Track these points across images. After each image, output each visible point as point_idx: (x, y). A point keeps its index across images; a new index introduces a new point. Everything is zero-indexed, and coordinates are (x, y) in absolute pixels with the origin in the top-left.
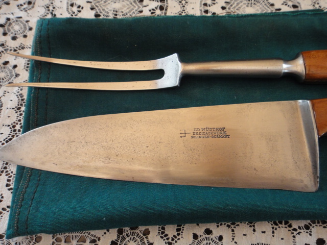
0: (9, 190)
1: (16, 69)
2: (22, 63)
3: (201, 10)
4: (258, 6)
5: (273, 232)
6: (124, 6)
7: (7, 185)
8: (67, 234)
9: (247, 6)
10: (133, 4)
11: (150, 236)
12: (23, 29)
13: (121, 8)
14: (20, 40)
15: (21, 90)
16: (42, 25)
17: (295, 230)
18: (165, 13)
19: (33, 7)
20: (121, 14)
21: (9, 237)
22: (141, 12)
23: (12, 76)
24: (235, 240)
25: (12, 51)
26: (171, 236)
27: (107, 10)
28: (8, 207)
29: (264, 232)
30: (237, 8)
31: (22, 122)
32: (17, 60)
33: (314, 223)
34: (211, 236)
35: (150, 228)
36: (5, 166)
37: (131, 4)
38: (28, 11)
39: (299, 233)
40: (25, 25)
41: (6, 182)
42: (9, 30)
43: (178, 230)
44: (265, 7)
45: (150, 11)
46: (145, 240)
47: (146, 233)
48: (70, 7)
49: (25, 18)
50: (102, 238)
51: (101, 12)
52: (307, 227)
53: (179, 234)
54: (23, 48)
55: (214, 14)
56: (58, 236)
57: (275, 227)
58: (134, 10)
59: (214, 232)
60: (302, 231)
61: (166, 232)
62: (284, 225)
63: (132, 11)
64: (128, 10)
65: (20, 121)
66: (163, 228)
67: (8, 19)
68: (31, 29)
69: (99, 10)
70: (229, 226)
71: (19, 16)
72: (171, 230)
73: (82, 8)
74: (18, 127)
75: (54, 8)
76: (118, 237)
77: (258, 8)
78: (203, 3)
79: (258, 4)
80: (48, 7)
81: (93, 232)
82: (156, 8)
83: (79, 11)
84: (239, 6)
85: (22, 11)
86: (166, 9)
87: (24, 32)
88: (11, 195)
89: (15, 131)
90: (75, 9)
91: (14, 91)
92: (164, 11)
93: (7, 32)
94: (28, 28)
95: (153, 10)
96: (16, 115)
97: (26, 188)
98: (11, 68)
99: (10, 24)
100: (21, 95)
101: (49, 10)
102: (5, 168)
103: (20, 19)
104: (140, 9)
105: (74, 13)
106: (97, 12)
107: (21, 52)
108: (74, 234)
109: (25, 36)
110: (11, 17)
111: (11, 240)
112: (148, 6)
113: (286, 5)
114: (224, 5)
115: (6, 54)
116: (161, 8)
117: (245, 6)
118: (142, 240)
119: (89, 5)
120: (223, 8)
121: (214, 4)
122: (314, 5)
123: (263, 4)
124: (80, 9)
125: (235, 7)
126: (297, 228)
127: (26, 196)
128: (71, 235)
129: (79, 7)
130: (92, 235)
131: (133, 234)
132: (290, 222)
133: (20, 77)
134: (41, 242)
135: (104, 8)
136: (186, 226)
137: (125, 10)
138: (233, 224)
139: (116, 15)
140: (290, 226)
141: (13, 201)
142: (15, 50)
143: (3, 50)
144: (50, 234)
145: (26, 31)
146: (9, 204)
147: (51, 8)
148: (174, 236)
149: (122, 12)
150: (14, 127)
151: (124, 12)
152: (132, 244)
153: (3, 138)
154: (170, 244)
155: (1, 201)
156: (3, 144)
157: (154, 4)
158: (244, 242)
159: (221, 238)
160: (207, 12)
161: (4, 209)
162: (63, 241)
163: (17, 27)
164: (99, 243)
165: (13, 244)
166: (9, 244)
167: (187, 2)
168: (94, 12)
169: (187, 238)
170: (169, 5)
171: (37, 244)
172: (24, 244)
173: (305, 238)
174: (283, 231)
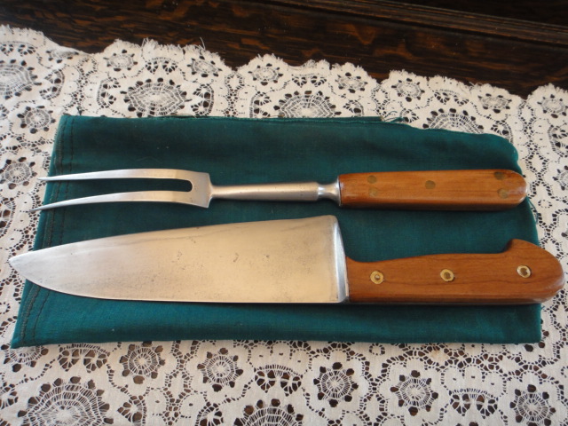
0: (17, 299)
1: (34, 167)
2: (40, 159)
3: (251, 109)
4: (317, 108)
5: (291, 355)
6: (163, 99)
7: (15, 295)
8: (75, 348)
9: (304, 107)
10: (175, 96)
11: (162, 354)
12: (44, 121)
13: (160, 102)
14: (41, 133)
15: (38, 191)
16: (66, 123)
17: (313, 353)
18: (210, 111)
19: (58, 95)
20: (159, 108)
21: (15, 347)
22: (182, 107)
23: (28, 175)
24: (251, 361)
25: (30, 146)
26: (184, 354)
27: (143, 103)
28: (15, 317)
29: (281, 354)
30: (292, 108)
31: (36, 226)
32: (36, 156)
33: (334, 346)
34: (226, 356)
35: (164, 344)
36: (13, 274)
37: (172, 96)
38: (52, 100)
39: (316, 356)
40: (47, 116)
41: (14, 292)
42: (28, 121)
43: (192, 348)
44: (324, 108)
45: (192, 107)
46: (157, 357)
47: (159, 350)
48: (101, 97)
49: (48, 108)
50: (112, 354)
51: (136, 105)
52: (326, 351)
53: (192, 353)
54: (43, 143)
55: (265, 114)
56: (66, 349)
57: (294, 349)
58: (175, 105)
59: (229, 352)
60: (320, 354)
61: (180, 350)
62: (302, 348)
63: (172, 106)
64: (168, 104)
65: (33, 225)
66: (177, 346)
67: (28, 109)
68: (53, 121)
69: (134, 102)
70: (246, 347)
71: (42, 105)
72: (185, 348)
73: (115, 99)
74: (31, 233)
75: (82, 97)
76: (129, 353)
77: (316, 110)
78: (255, 100)
79: (317, 106)
80: (75, 96)
81: (102, 347)
82: (199, 104)
83: (111, 103)
84: (295, 106)
85: (45, 98)
86: (211, 106)
87: (45, 124)
88: (19, 306)
89: (27, 236)
90: (106, 100)
91: (30, 192)
92: (208, 108)
93: (26, 123)
94: (50, 120)
95: (196, 106)
96: (30, 219)
97: (36, 297)
98: (28, 166)
99: (31, 114)
100: (37, 197)
101: (76, 99)
102: (14, 276)
103: (42, 109)
104: (181, 104)
105: (105, 104)
106: (131, 105)
107: (40, 147)
108: (83, 349)
109: (46, 129)
110: (32, 105)
111: (15, 350)
112: (191, 100)
113: (348, 108)
114: (278, 104)
115: (24, 149)
116: (206, 105)
117: (301, 107)
118: (153, 356)
119: (123, 96)
120: (276, 108)
121: (267, 102)
122: (378, 111)
123: (323, 105)
124: (112, 100)
125: (289, 108)
126: (315, 351)
127: (35, 305)
128: (79, 348)
129: (111, 97)
130: (102, 350)
131: (144, 350)
132: (309, 343)
133: (37, 177)
134: (47, 355)
135: (140, 99)
136: (202, 344)
137: (165, 104)
138: (251, 345)
139: (153, 109)
140: (309, 349)
141: (21, 310)
142: (34, 145)
143: (20, 144)
145: (48, 124)
146: (16, 314)
147: (79, 97)
148: (188, 355)
149: (161, 106)
150: (26, 232)
151: (163, 106)
152: (143, 361)
153: (13, 244)
154: (182, 362)
155: (7, 311)
156: (13, 250)
157: (198, 100)
158: (259, 363)
159: (236, 358)
160: (257, 111)
161: (10, 320)
162: (71, 354)
163: (37, 119)
164: (108, 358)
165: (18, 355)
166: (13, 355)
167: (236, 98)
168: (127, 105)
169: (200, 357)
170: (215, 101)
171: (43, 357)
172: (30, 356)
173: (322, 361)
174: (301, 354)
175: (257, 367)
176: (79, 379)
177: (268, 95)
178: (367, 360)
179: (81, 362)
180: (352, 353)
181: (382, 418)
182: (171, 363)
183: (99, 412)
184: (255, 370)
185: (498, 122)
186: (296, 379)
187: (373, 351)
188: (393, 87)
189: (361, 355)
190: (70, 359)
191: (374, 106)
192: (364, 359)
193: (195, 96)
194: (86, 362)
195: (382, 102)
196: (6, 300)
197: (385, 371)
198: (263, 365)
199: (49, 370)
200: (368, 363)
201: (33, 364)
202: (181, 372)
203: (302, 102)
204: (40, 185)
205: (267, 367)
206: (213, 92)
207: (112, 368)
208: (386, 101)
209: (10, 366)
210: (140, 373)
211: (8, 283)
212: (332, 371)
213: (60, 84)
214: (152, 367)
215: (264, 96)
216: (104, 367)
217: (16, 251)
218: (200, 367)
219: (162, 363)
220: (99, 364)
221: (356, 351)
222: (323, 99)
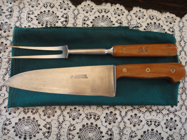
0: (7, 92)
1: (7, 46)
2: (8, 43)
3: (82, 23)
4: (106, 22)
5: (97, 109)
6: (51, 19)
7: (6, 91)
8: (28, 107)
9: (101, 22)
10: (55, 18)
11: (56, 109)
12: (8, 28)
13: (49, 20)
14: (7, 33)
15: (9, 54)
17: (104, 108)
19: (12, 17)
20: (49, 22)
21: (8, 108)
22: (57, 22)
23: (5, 48)
24: (84, 111)
25: (4, 38)
26: (63, 109)
27: (43, 20)
29: (94, 109)
30: (97, 22)
31: (10, 67)
32: (7, 42)
33: (110, 106)
34: (76, 110)
35: (56, 107)
37: (54, 18)
38: (10, 19)
40: (9, 26)
41: (6, 89)
43: (65, 107)
44: (109, 23)
45: (61, 22)
46: (54, 110)
47: (55, 108)
48: (28, 18)
49: (9, 23)
50: (40, 109)
51: (41, 22)
52: (108, 108)
53: (65, 109)
54: (9, 36)
55: (87, 25)
56: (25, 108)
57: (98, 107)
58: (55, 21)
59: (77, 108)
60: (106, 109)
61: (61, 108)
62: (100, 107)
63: (54, 22)
64: (52, 21)
65: (9, 67)
66: (60, 107)
68: (11, 28)
69: (40, 20)
70: (82, 107)
71: (7, 21)
72: (63, 107)
73: (33, 19)
74: (9, 69)
75: (21, 18)
76: (45, 109)
77: (106, 23)
78: (84, 19)
79: (106, 21)
80: (18, 17)
81: (36, 107)
82: (64, 21)
83: (32, 20)
84: (98, 22)
85: (7, 19)
86: (68, 22)
87: (9, 29)
88: (8, 94)
89: (8, 71)
90: (30, 19)
91: (6, 55)
92: (67, 23)
93: (2, 29)
94: (10, 27)
95: (62, 22)
96: (8, 64)
97: (13, 92)
98: (4, 45)
99: (3, 25)
101: (19, 19)
103: (7, 23)
105: (29, 21)
106: (39, 22)
108: (30, 108)
109: (9, 31)
110: (3, 22)
111: (9, 109)
112: (60, 19)
113: (117, 22)
114: (92, 21)
115: (2, 39)
116: (66, 21)
117: (100, 22)
119: (36, 18)
120: (91, 22)
121: (88, 20)
122: (128, 23)
123: (108, 21)
124: (32, 19)
125: (96, 22)
127: (13, 95)
128: (29, 108)
131: (50, 108)
132: (103, 106)
133: (8, 49)
135: (42, 19)
136: (68, 106)
137: (51, 21)
138: (84, 106)
139: (47, 23)
140: (102, 107)
141: (9, 96)
142: (6, 37)
144: (22, 107)
145: (10, 29)
147: (20, 18)
148: (64, 109)
149: (50, 22)
150: (7, 69)
151: (51, 22)
152: (50, 112)
153: (3, 73)
154: (62, 112)
155: (4, 96)
156: (3, 76)
157: (63, 19)
158: (86, 112)
159: (79, 110)
160: (84, 24)
161: (6, 99)
162: (27, 109)
163: (6, 27)
164: (39, 111)
165: (10, 110)
166: (8, 110)
167: (77, 18)
168: (37, 21)
169: (68, 110)
170: (69, 20)
171: (18, 110)
172: (14, 110)
173: (107, 111)
174: (100, 109)
175: (86, 113)
176: (30, 117)
177: (88, 17)
178: (121, 110)
179: (30, 112)
180: (116, 109)
181: (125, 128)
182: (59, 112)
183: (37, 127)
184: (85, 114)
185: (170, 27)
186: (98, 116)
187: (123, 108)
188: (134, 14)
189: (119, 109)
190: (26, 111)
191: (127, 21)
192: (120, 110)
193: (62, 18)
194: (32, 112)
195: (129, 20)
196: (3, 92)
197: (126, 114)
198: (88, 112)
199: (20, 114)
200: (121, 112)
201: (15, 113)
202: (62, 115)
203: (101, 20)
204: (10, 52)
205: (89, 113)
206: (68, 16)
207: (40, 114)
208: (131, 20)
209: (8, 113)
210: (49, 115)
211: (3, 87)
212: (110, 114)
213: (12, 13)
214: (53, 113)
215: (87, 17)
216: (38, 113)
217: (5, 76)
218: (68, 113)
219: (56, 112)
220: (36, 112)
221: (117, 108)
222: (108, 19)
